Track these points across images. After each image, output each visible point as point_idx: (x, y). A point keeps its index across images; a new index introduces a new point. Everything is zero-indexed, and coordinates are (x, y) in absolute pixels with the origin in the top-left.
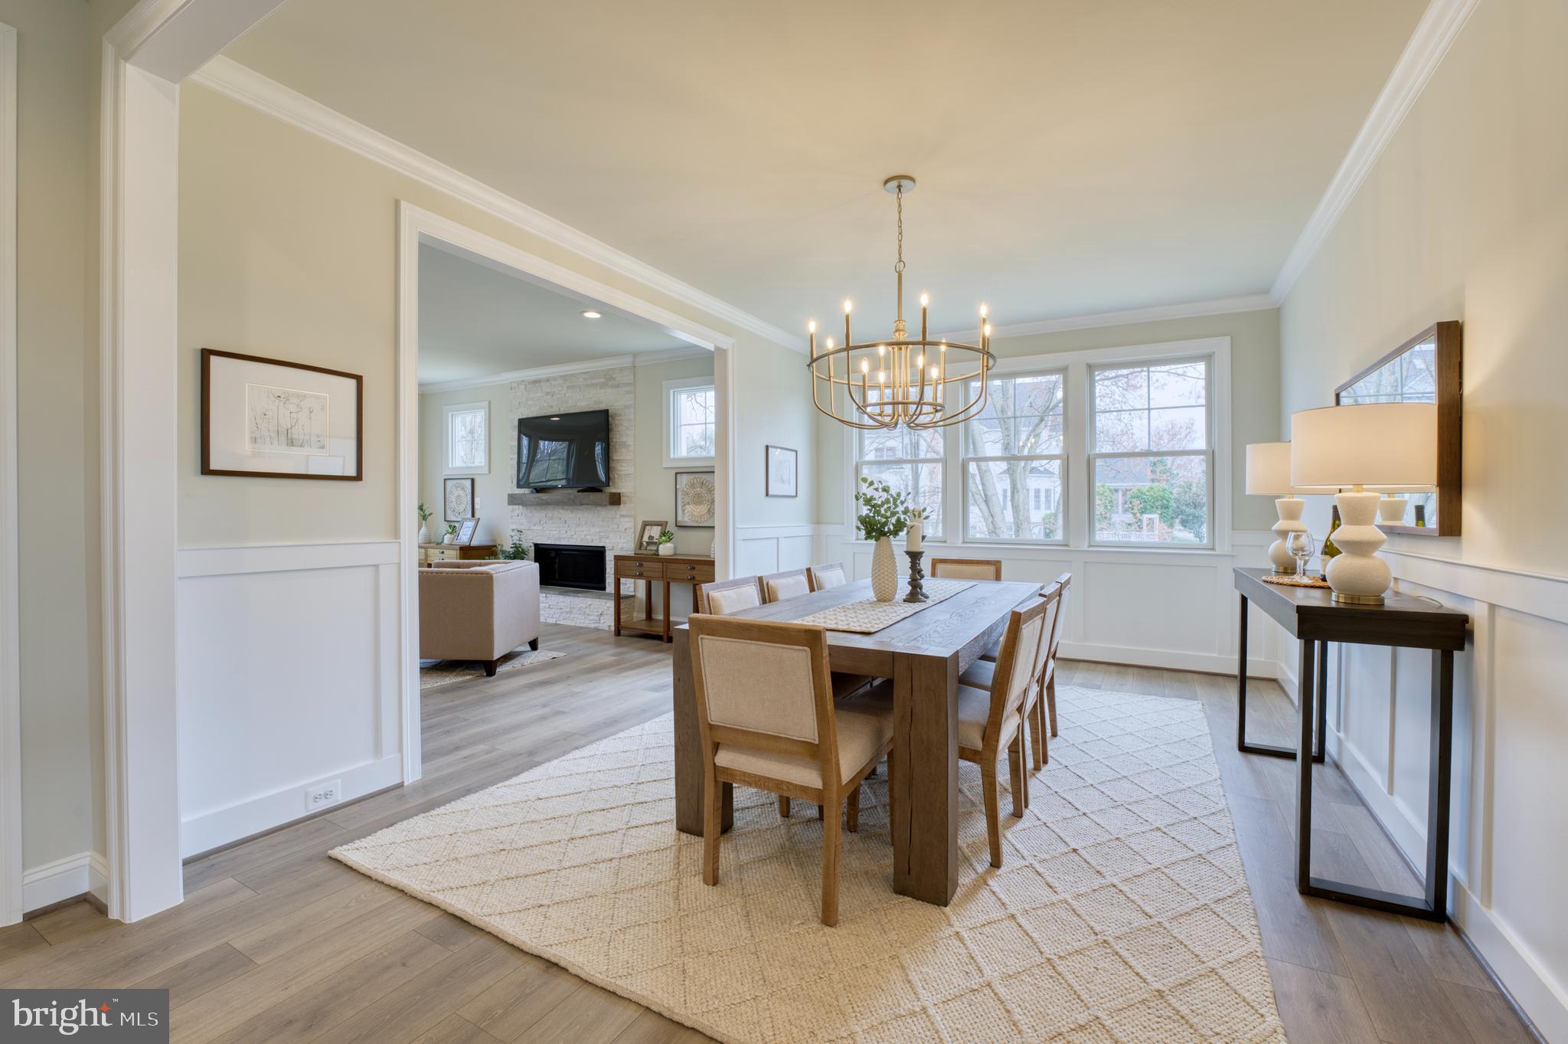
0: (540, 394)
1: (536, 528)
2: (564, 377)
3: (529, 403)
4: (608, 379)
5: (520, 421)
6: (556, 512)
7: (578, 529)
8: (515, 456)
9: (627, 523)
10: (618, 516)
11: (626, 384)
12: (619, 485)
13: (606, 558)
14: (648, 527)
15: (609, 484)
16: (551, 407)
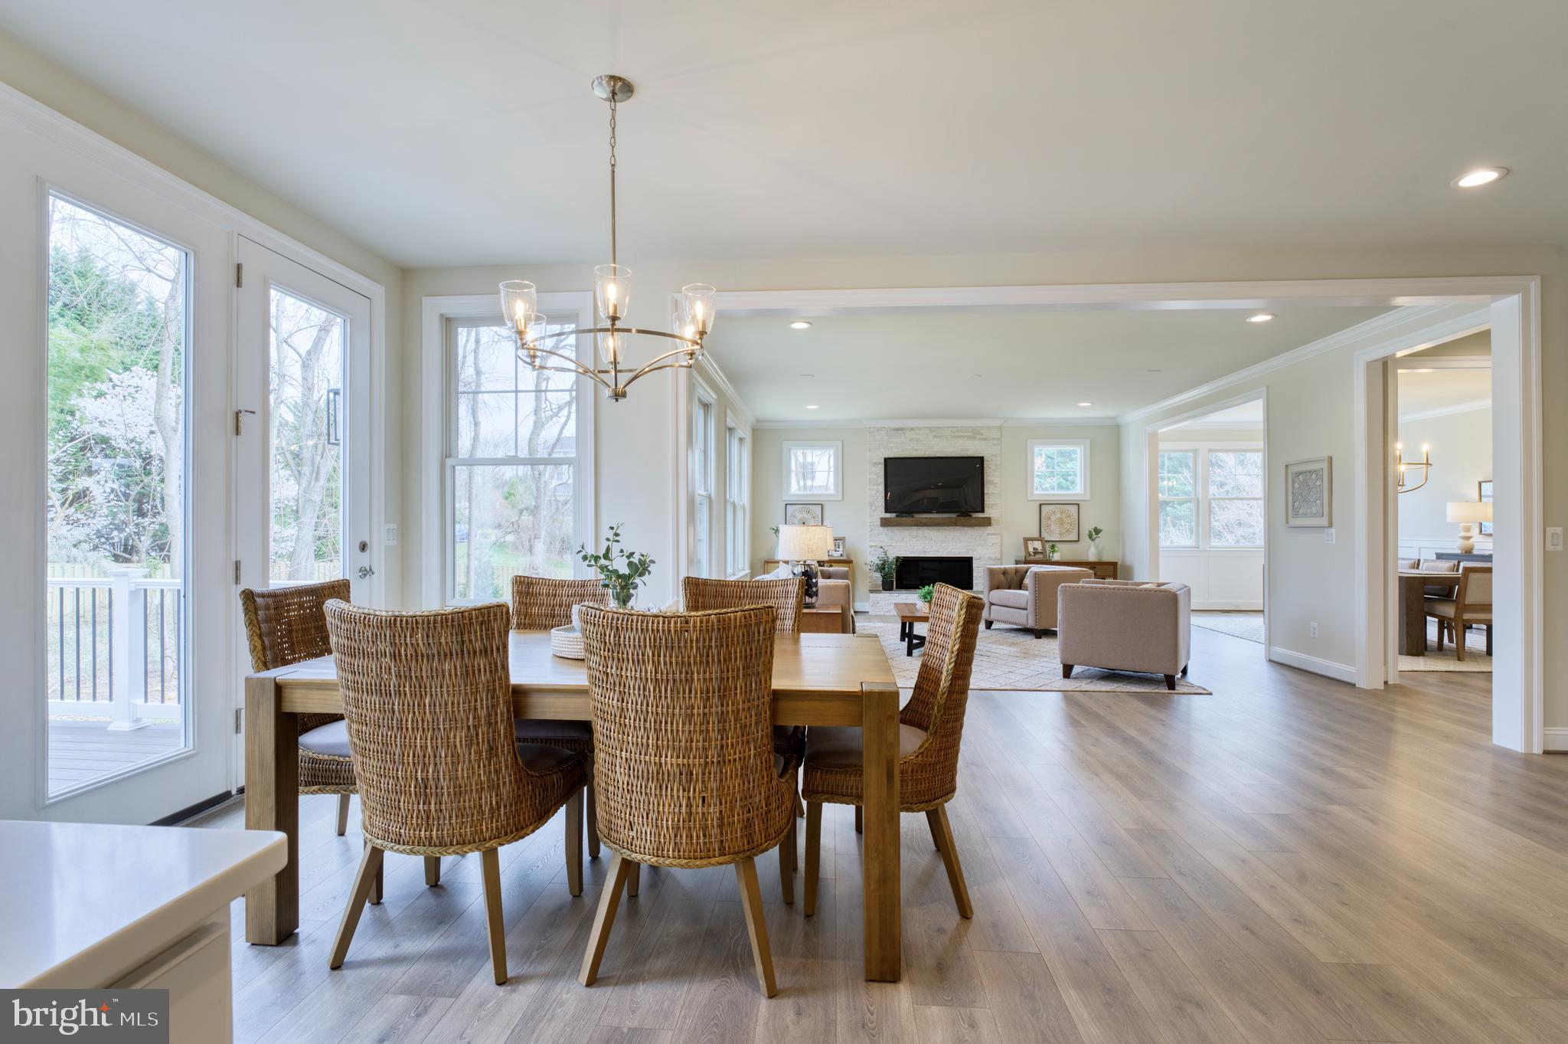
0: (903, 440)
1: (899, 544)
2: (931, 429)
3: (892, 445)
4: (975, 434)
5: (886, 460)
6: (920, 532)
7: (944, 545)
8: (875, 487)
9: (995, 539)
10: (985, 534)
11: (993, 439)
12: (989, 512)
13: (974, 566)
14: (1029, 542)
15: (983, 511)
16: (916, 450)
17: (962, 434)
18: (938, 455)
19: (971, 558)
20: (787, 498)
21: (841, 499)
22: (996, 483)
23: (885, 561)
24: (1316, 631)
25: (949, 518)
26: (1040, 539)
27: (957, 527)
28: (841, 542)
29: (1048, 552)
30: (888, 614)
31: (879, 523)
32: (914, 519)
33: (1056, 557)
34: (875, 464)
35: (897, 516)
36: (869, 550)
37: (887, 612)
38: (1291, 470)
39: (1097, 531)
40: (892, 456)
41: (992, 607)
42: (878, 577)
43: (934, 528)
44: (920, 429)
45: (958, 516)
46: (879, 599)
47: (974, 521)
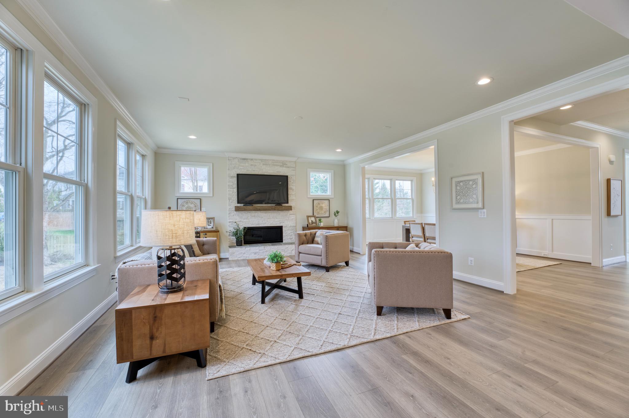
0: (247, 165)
1: (245, 220)
2: (262, 160)
3: (241, 167)
4: (283, 164)
5: (238, 175)
6: (256, 214)
7: (269, 220)
8: (232, 190)
9: (293, 217)
10: (289, 214)
11: (292, 167)
12: (290, 204)
13: (283, 230)
14: (309, 218)
15: (288, 203)
16: (254, 171)
17: (277, 164)
18: (265, 174)
19: (282, 226)
20: (178, 195)
21: (212, 196)
22: (294, 189)
23: (237, 230)
24: (473, 262)
25: (271, 206)
26: (313, 216)
27: (275, 211)
28: (212, 220)
29: (318, 222)
30: (240, 259)
31: (234, 209)
32: (253, 207)
33: (322, 225)
34: (232, 177)
35: (244, 205)
36: (228, 224)
37: (239, 258)
38: (454, 180)
39: (338, 212)
40: (241, 173)
41: (300, 254)
42: (234, 239)
43: (264, 211)
44: (256, 160)
45: (276, 205)
46: (234, 251)
47: (283, 208)
